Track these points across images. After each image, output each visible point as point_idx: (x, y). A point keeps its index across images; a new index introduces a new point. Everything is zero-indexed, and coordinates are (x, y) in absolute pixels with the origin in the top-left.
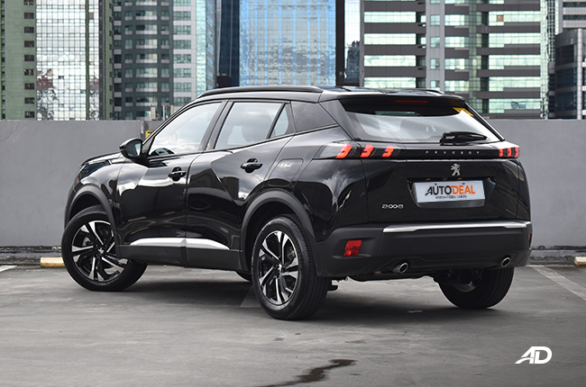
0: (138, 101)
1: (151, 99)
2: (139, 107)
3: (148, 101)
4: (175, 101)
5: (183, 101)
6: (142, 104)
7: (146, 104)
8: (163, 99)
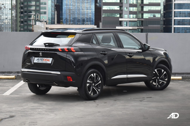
0: (29, 13)
1: (33, 12)
2: (29, 15)
3: (32, 12)
4: (41, 13)
5: (43, 13)
6: (30, 14)
7: (31, 14)
8: (37, 12)
